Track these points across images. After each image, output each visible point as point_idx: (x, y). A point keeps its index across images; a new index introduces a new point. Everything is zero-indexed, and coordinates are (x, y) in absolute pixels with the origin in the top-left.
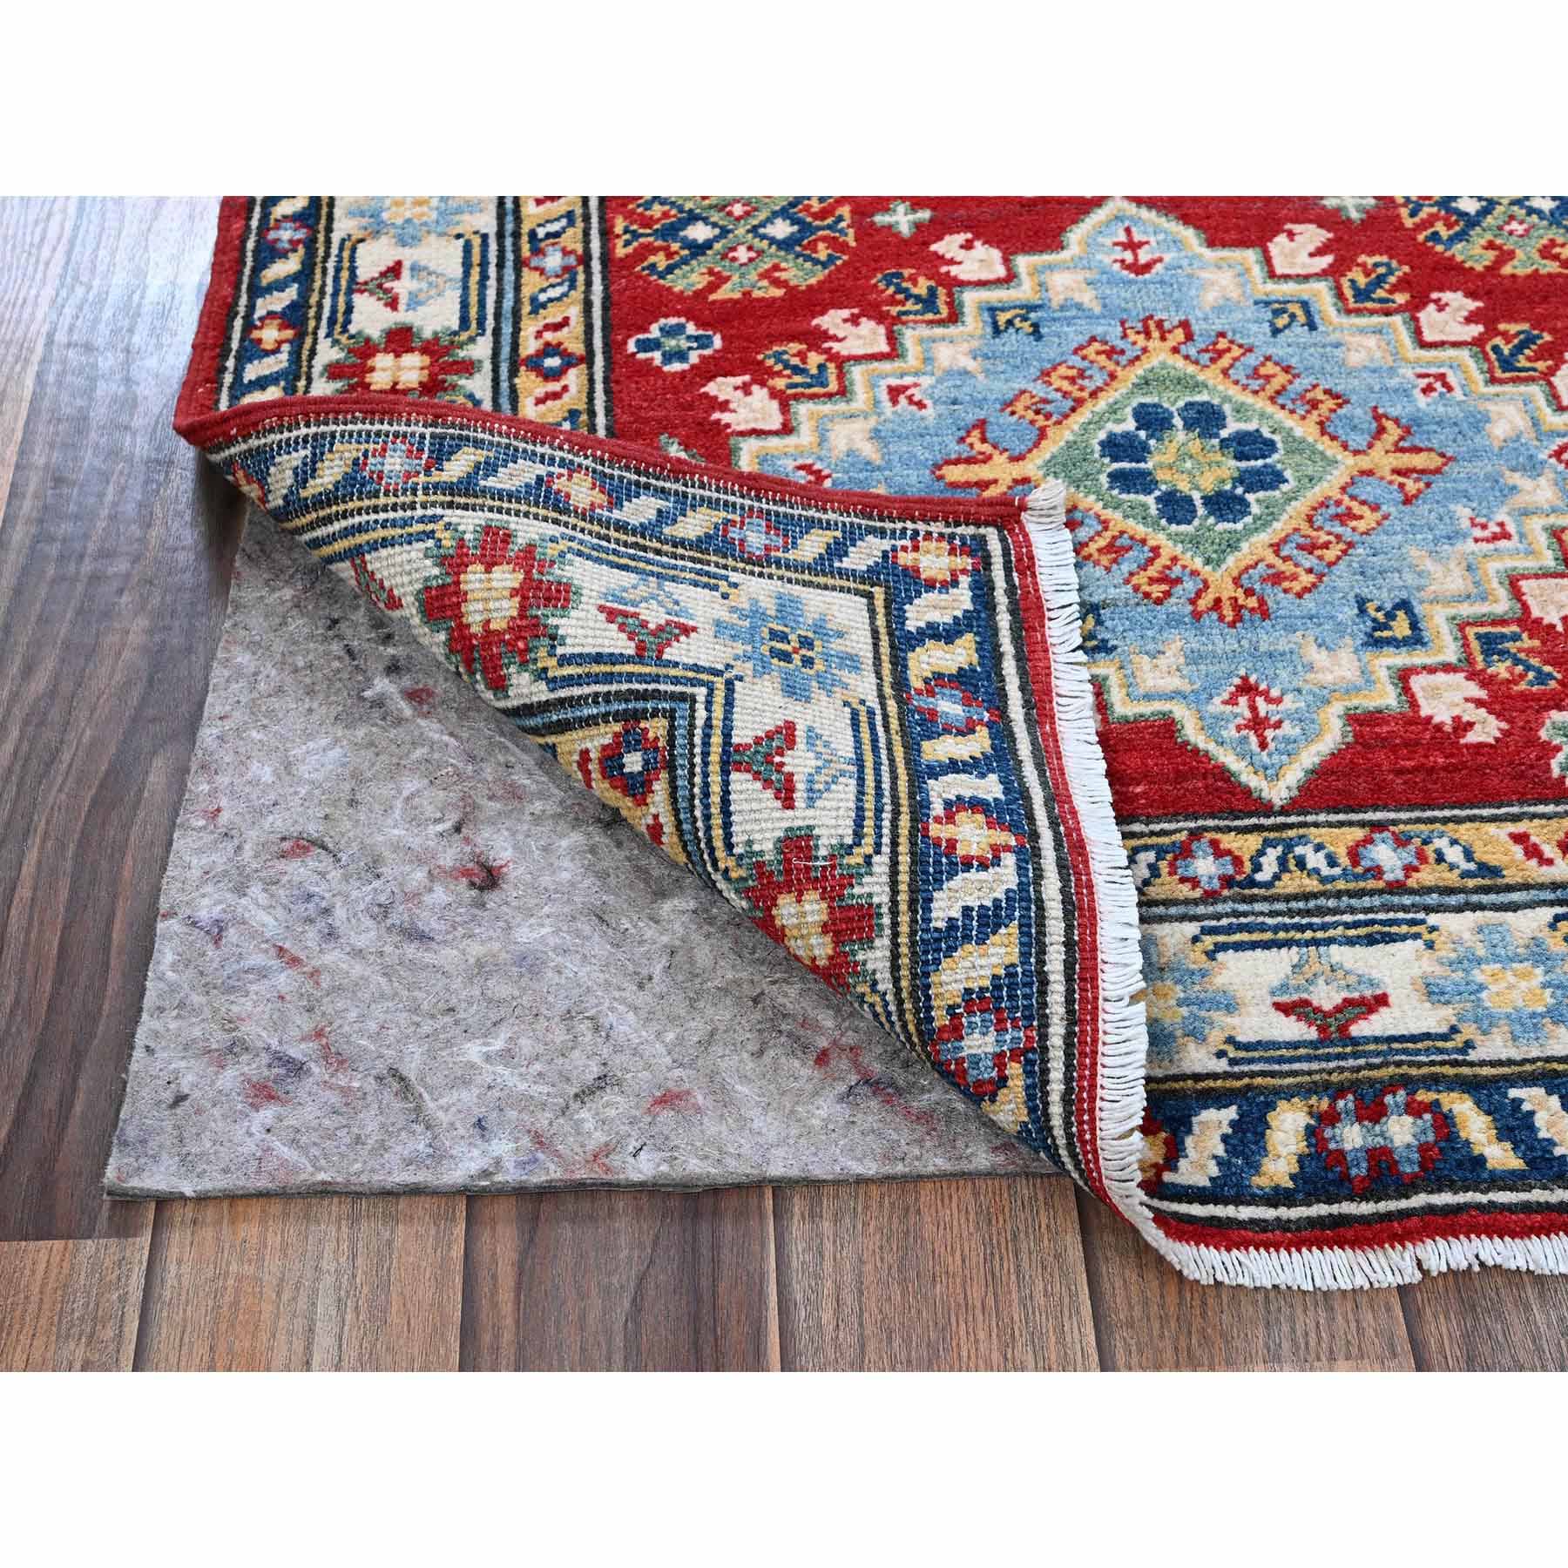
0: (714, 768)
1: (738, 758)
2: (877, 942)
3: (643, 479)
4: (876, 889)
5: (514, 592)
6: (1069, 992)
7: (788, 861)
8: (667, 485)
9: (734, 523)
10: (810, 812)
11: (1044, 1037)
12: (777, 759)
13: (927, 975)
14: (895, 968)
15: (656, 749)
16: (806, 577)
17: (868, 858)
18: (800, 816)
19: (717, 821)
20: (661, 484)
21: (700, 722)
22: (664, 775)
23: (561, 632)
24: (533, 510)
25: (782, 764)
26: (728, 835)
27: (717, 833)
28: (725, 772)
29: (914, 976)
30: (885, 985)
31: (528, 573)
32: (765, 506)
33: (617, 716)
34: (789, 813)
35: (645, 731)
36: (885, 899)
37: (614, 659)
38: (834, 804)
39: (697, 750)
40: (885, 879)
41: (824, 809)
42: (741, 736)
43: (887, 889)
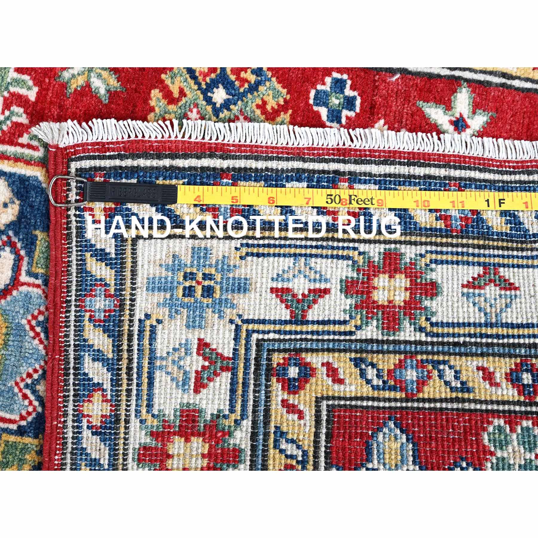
0: (304, 328)
1: (300, 317)
2: (403, 251)
3: (72, 371)
4: (377, 250)
5: (187, 440)
6: (435, 166)
7: (357, 291)
8: (72, 356)
9: (91, 316)
10: (334, 281)
11: (455, 179)
12: (300, 297)
13: (420, 229)
14: (415, 244)
15: (289, 359)
16: (128, 274)
17: (360, 254)
18: (335, 287)
19: (331, 328)
20: (72, 361)
21: (277, 336)
22: (303, 355)
23: (215, 413)
24: (122, 435)
25: (303, 295)
26: (340, 323)
27: (337, 328)
28: (307, 322)
29: (421, 235)
30: (422, 249)
31: (175, 433)
32: (73, 298)
33: (268, 380)
34: (333, 291)
35: (278, 364)
36: (383, 246)
37: (233, 383)
38: (329, 269)
39: (293, 337)
40: (372, 246)
41: (332, 275)
42: (286, 315)
43: (377, 245)
